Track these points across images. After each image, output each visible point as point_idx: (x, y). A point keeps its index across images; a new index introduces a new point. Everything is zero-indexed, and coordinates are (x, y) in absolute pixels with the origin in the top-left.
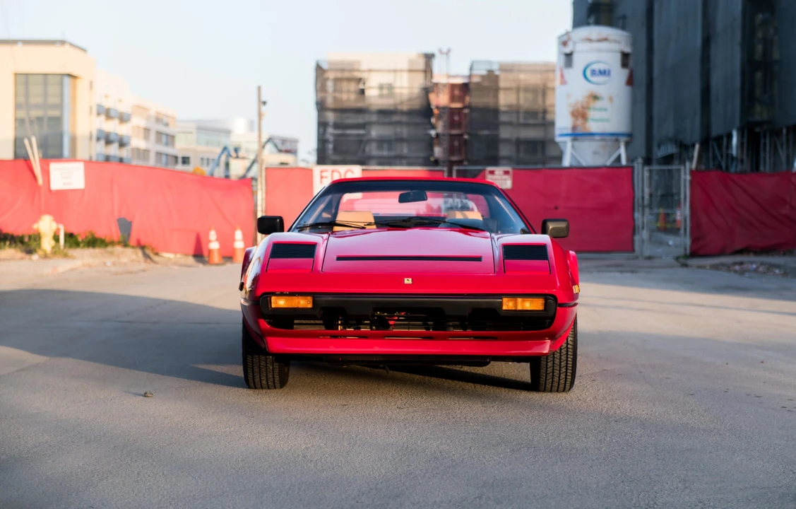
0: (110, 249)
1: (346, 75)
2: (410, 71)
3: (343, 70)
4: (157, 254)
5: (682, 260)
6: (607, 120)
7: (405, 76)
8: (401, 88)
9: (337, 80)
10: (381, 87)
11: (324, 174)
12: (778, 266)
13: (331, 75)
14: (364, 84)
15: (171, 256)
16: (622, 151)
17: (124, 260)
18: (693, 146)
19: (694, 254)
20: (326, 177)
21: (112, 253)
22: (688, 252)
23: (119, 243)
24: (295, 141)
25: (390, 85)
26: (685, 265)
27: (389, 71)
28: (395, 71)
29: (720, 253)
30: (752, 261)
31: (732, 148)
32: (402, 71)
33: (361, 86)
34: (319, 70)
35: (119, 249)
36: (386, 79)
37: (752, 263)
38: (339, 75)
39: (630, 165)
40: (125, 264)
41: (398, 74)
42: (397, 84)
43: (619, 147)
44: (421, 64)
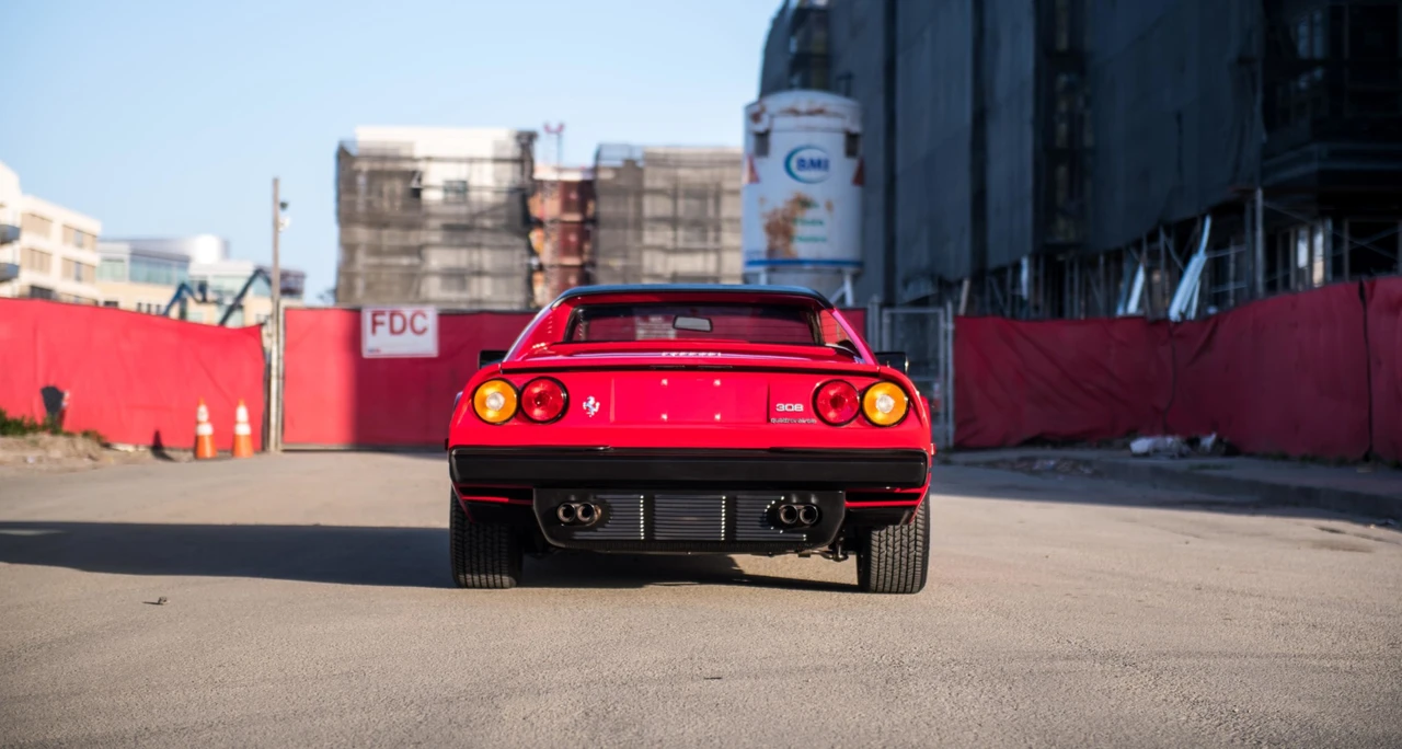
0: (30, 437)
1: (389, 166)
2: (497, 160)
3: (383, 158)
4: (107, 446)
5: (943, 456)
6: (824, 240)
7: (489, 168)
8: (481, 188)
9: (373, 175)
10: (448, 188)
11: (379, 318)
12: (1088, 463)
13: (364, 166)
14: (420, 180)
15: (130, 448)
16: (848, 288)
17: (56, 453)
18: (960, 283)
19: (960, 446)
20: (382, 324)
21: (35, 444)
22: (951, 442)
23: (44, 428)
24: (300, 276)
25: (464, 182)
26: (946, 462)
27: (459, 160)
28: (471, 161)
29: (1000, 445)
30: (1048, 457)
31: (1020, 286)
32: (482, 160)
33: (414, 184)
34: (344, 156)
35: (45, 437)
36: (455, 173)
37: (1048, 458)
38: (377, 166)
39: (861, 306)
40: (58, 461)
41: (476, 166)
42: (474, 181)
43: (842, 284)
44: (512, 150)
